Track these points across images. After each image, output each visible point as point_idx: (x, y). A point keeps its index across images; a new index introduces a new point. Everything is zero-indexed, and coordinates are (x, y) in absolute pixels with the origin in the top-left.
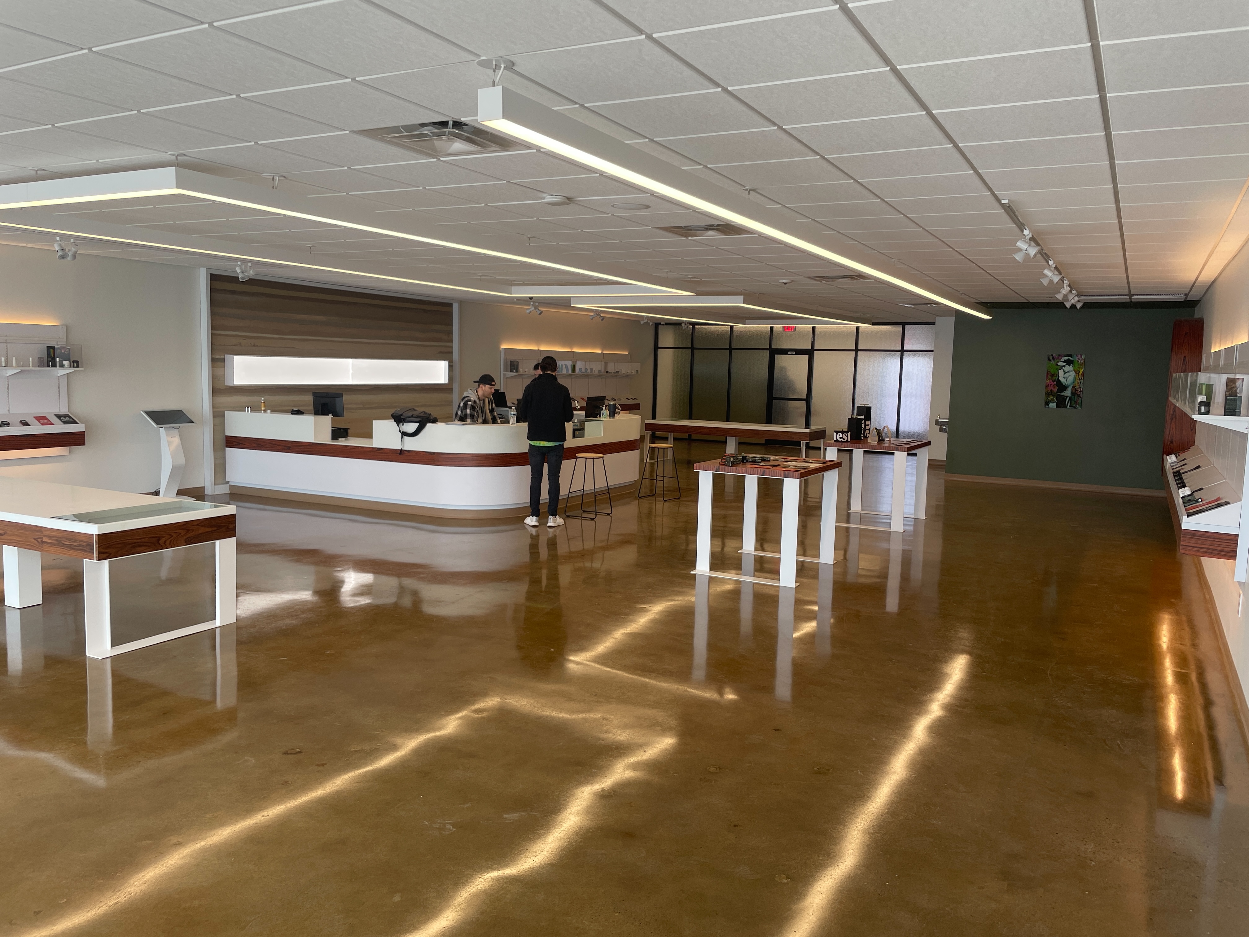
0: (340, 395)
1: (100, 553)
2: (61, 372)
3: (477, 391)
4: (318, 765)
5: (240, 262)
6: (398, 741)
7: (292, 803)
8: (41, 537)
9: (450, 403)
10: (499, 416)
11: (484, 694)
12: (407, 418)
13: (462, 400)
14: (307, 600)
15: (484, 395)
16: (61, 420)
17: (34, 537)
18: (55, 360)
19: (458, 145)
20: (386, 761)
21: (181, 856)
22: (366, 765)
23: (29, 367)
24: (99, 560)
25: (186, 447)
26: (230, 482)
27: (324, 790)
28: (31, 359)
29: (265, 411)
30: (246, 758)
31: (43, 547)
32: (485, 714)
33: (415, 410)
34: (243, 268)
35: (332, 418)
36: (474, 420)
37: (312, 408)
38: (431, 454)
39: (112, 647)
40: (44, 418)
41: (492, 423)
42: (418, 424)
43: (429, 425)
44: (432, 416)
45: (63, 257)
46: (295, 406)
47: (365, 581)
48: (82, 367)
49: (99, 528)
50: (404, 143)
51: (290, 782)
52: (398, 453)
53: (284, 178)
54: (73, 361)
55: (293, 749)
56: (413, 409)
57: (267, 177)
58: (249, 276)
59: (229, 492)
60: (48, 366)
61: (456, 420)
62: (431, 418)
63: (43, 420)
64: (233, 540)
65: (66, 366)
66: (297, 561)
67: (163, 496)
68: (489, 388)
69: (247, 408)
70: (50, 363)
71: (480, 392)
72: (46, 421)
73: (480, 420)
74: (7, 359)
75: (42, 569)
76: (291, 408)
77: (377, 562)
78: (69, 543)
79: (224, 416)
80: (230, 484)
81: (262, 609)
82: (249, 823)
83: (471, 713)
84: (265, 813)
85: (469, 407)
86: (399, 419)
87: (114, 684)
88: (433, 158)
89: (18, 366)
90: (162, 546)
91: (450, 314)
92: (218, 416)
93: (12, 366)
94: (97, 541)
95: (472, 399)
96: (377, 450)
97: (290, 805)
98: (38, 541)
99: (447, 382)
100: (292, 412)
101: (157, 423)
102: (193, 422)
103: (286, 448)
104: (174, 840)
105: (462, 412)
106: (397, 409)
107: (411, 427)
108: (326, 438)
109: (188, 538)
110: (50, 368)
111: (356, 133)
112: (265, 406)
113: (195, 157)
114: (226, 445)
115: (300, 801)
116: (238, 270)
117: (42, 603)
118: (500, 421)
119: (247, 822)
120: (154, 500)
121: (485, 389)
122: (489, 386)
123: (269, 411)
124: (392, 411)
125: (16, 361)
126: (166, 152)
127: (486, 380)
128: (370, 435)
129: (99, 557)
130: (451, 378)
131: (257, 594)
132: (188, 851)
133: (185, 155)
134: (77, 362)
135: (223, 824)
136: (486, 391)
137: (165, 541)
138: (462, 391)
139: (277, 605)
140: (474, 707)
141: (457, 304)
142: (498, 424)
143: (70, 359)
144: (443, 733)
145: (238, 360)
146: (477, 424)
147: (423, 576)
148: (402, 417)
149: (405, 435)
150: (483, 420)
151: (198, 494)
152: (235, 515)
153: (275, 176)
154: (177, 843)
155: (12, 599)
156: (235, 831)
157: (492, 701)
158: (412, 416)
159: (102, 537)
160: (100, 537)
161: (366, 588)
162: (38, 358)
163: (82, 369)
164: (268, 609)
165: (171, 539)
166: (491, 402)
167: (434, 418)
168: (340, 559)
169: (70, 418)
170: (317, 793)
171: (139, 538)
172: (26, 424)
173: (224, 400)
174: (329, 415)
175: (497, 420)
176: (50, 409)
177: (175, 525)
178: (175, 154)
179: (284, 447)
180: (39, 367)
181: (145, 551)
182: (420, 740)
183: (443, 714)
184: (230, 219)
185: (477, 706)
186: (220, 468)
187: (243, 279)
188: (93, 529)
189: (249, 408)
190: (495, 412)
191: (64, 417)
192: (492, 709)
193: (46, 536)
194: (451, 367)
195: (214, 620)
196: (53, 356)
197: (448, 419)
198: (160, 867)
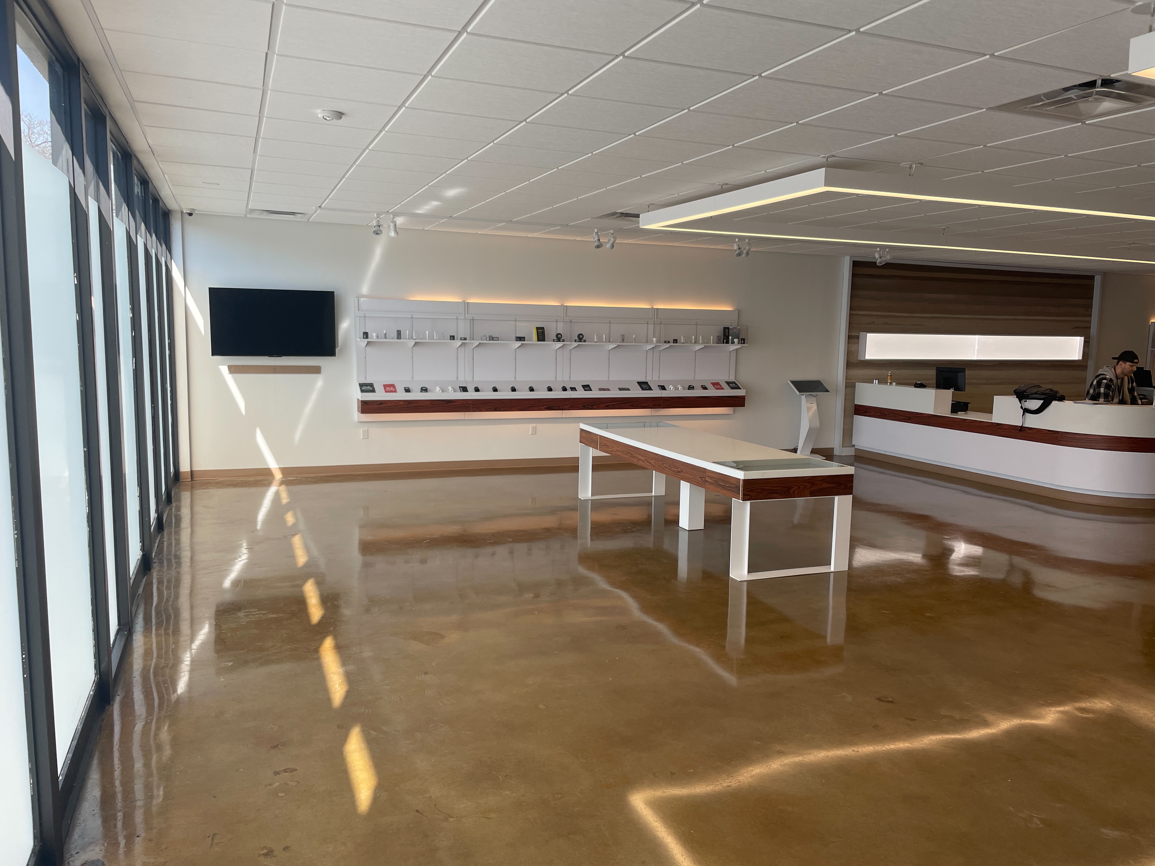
0: (963, 370)
1: (744, 495)
2: (732, 347)
3: (1115, 368)
4: (907, 719)
5: (879, 249)
6: (990, 717)
7: (880, 747)
8: (705, 477)
9: (1084, 381)
10: (1140, 396)
11: (1091, 693)
12: (1030, 395)
13: (1096, 377)
14: (913, 561)
15: (1123, 372)
16: (729, 386)
17: (700, 476)
18: (729, 338)
19: (1107, 105)
20: (975, 734)
21: (782, 763)
22: (954, 732)
23: (711, 343)
24: (743, 500)
25: (822, 413)
26: (855, 446)
27: (911, 744)
28: (712, 337)
29: (891, 383)
30: (844, 694)
31: (705, 485)
32: (1091, 715)
33: (1040, 387)
34: (881, 253)
35: (953, 392)
36: (1108, 399)
37: (934, 381)
38: (1055, 433)
39: (748, 572)
40: (718, 384)
41: (1131, 404)
42: (1043, 401)
43: (1054, 403)
44: (1059, 394)
45: (739, 255)
46: (919, 380)
47: (971, 553)
48: (747, 344)
49: (745, 474)
50: (1045, 112)
51: (880, 727)
52: (1017, 430)
53: (920, 165)
54: (741, 339)
55: (887, 698)
56: (1039, 386)
57: (905, 166)
58: (886, 261)
59: (854, 455)
60: (724, 343)
61: (1086, 399)
62: (1058, 395)
63: (717, 385)
64: (850, 497)
65: (736, 343)
66: (908, 524)
67: (800, 454)
68: (1130, 366)
69: (875, 380)
70: (725, 340)
71: (1119, 370)
72: (719, 386)
73: (1116, 400)
74: (696, 337)
75: (706, 501)
76: (914, 382)
77: (985, 536)
78: (723, 484)
79: (854, 387)
80: (855, 447)
81: (872, 563)
82: (840, 753)
83: (1075, 711)
84: (856, 749)
85: (1103, 385)
86: (1022, 396)
87: (748, 604)
88: (1078, 123)
89: (703, 343)
90: (791, 495)
91: (1091, 288)
92: (850, 386)
93: (699, 343)
94: (743, 485)
95: (1107, 377)
96: (996, 426)
97: (879, 748)
98: (702, 480)
99: (1081, 358)
100: (915, 385)
101: (800, 391)
102: (828, 391)
103: (907, 418)
104: (779, 748)
105: (1094, 390)
106: (1020, 385)
107: (1034, 404)
108: (945, 411)
109: (812, 490)
110: (725, 345)
111: (993, 109)
112: (891, 379)
113: (843, 156)
114: (855, 413)
115: (888, 747)
116: (877, 256)
117: (703, 528)
118: (1141, 402)
119: (839, 752)
120: (792, 456)
121: (1125, 367)
122: (1131, 364)
123: (894, 384)
124: (1016, 387)
125: (702, 339)
126: (819, 156)
127: (1128, 356)
128: (989, 410)
129: (743, 498)
130: (1085, 354)
131: (868, 549)
132: (788, 761)
133: (834, 156)
134: (744, 340)
135: (819, 747)
136: (1125, 368)
137: (794, 492)
138: (1097, 367)
139: (885, 561)
140: (1078, 705)
141: (1100, 276)
142: (1139, 405)
143: (739, 337)
144: (1040, 723)
145: (871, 337)
146: (1112, 404)
147: (1034, 557)
148: (1025, 393)
149: (1026, 412)
150: (1119, 399)
151: (828, 455)
152: (852, 475)
153: (912, 164)
154: (780, 751)
155: (684, 522)
156: (828, 756)
157: (1101, 703)
158: (1036, 392)
159: (747, 482)
160: (746, 482)
161: (971, 560)
162: (717, 336)
163: (747, 345)
164: (877, 563)
165: (798, 490)
166: (1131, 380)
167: (1061, 395)
168: (948, 528)
169: (736, 384)
170: (904, 745)
171: (774, 486)
172: (705, 388)
173: (857, 372)
174: (950, 389)
175: (1137, 401)
176: (722, 377)
177: (803, 479)
178: (826, 156)
179: (905, 418)
180: (717, 343)
181: (779, 497)
182: (1013, 723)
183: (1042, 703)
184: (871, 210)
185: (1083, 705)
186: (848, 433)
187: (880, 264)
188: (740, 475)
189: (877, 380)
190: (1136, 392)
191: (731, 384)
192: (1101, 712)
193: (707, 476)
194: (1086, 344)
195: (829, 565)
196: (727, 335)
197: (1076, 397)
198: (765, 767)
